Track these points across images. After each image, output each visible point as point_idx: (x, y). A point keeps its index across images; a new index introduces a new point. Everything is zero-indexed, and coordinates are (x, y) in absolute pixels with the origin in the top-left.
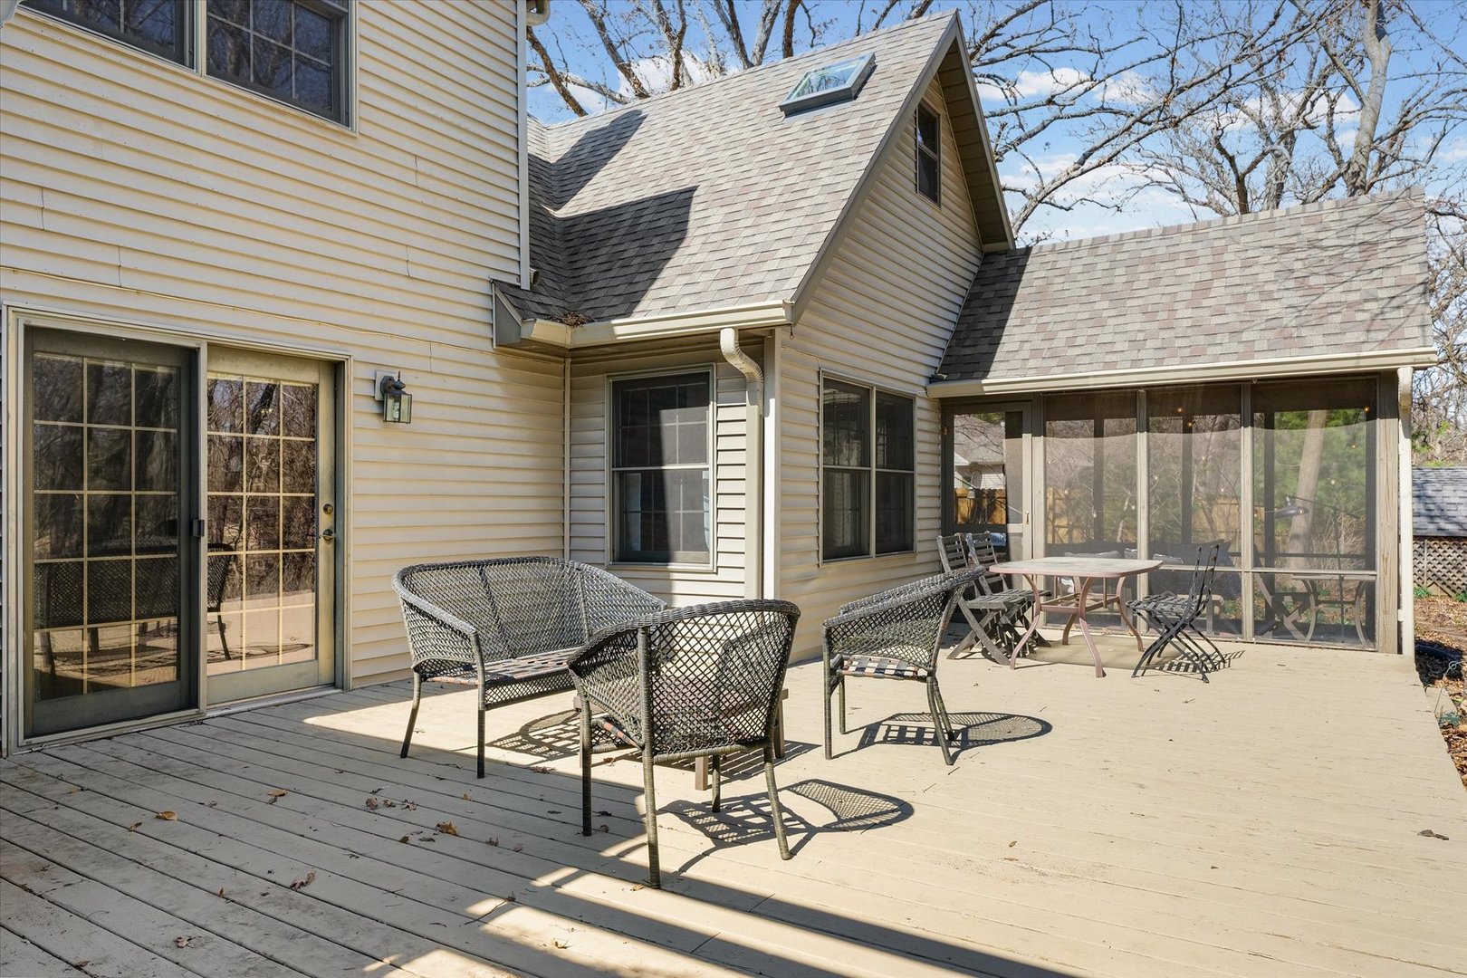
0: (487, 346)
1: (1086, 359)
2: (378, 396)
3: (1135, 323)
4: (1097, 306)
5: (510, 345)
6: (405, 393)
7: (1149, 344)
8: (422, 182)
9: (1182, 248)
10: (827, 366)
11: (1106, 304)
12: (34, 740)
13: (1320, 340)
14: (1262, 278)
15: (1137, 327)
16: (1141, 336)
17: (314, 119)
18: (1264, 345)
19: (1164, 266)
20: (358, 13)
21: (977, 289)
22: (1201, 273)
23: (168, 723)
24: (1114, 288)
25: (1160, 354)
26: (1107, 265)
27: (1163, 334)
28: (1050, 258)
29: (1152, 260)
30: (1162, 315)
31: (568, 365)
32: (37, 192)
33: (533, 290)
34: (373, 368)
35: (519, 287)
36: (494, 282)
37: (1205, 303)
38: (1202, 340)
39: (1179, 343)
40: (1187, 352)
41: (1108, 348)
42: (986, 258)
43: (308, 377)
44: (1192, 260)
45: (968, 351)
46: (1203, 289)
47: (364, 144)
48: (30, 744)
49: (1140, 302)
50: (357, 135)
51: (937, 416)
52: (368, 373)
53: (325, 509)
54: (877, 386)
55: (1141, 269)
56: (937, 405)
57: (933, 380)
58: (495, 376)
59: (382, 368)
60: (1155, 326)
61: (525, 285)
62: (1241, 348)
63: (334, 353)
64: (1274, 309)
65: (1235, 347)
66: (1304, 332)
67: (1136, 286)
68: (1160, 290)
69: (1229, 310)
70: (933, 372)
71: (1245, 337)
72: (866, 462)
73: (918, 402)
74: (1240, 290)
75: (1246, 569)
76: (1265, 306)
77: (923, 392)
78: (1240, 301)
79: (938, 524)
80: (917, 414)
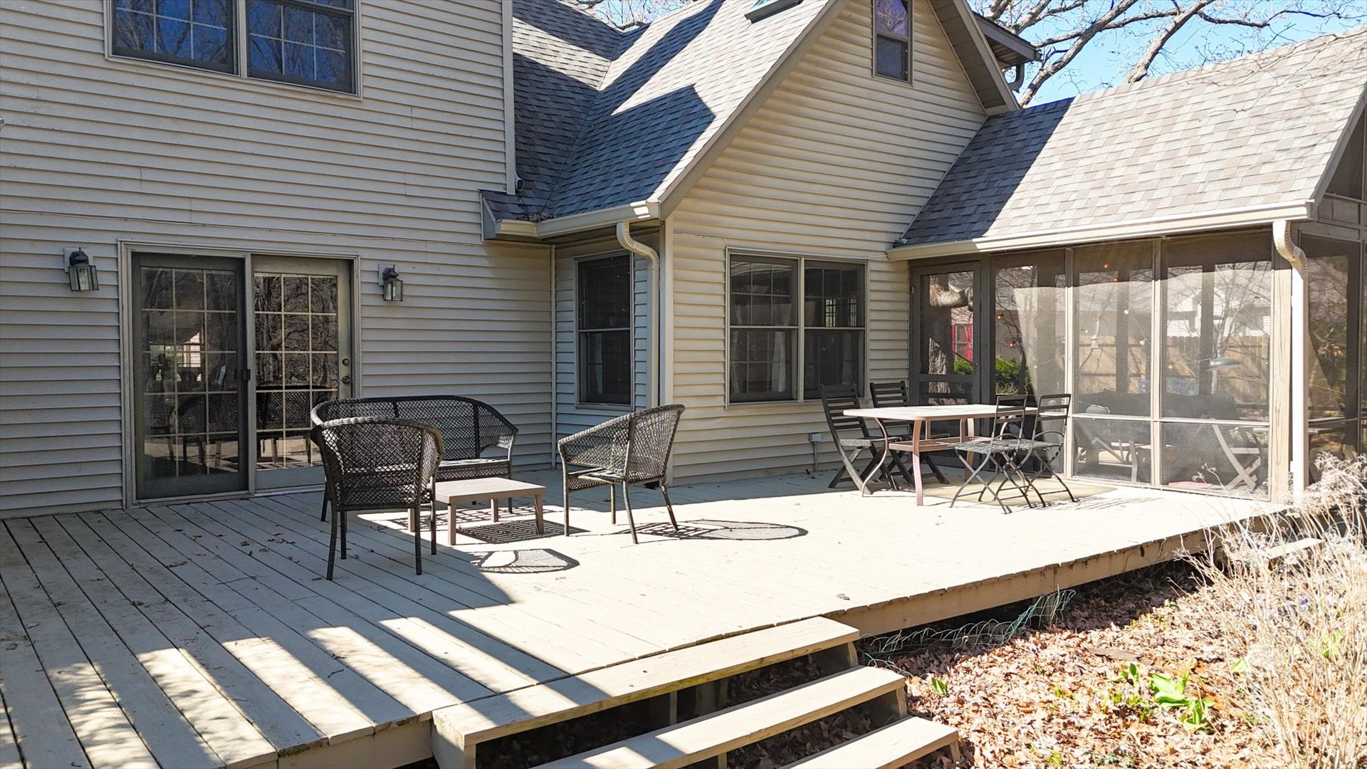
0: (476, 241)
1: (1020, 221)
2: (381, 282)
3: (1075, 183)
4: (1053, 167)
6: (398, 280)
7: (1077, 204)
8: (417, 125)
10: (735, 244)
11: (1062, 165)
12: (142, 501)
14: (1201, 132)
15: (1074, 187)
16: (1073, 196)
17: (326, 94)
18: (1167, 202)
19: (1126, 123)
20: (361, 10)
21: (966, 154)
22: (1146, 130)
23: (226, 498)
24: (1075, 148)
25: (1079, 214)
26: (1079, 124)
27: (1091, 194)
28: (1036, 120)
30: (1100, 175)
31: (553, 251)
32: (138, 170)
33: (518, 195)
34: (378, 263)
35: (505, 194)
36: (482, 192)
37: (1142, 160)
38: (1119, 199)
39: (1102, 202)
40: (1102, 211)
41: (1040, 210)
42: (987, 122)
43: (329, 271)
44: (1152, 117)
45: (935, 216)
46: (1146, 146)
47: (368, 105)
48: (140, 503)
49: (1089, 162)
50: (361, 99)
51: (906, 276)
52: (373, 266)
53: (343, 362)
54: (805, 256)
55: (1106, 126)
56: (906, 266)
57: (896, 244)
59: (384, 262)
60: (1090, 185)
61: (511, 192)
62: (1147, 206)
63: (347, 253)
64: (1196, 164)
65: (1143, 205)
66: (1210, 187)
67: (1094, 144)
68: (1111, 149)
69: (1158, 167)
70: (897, 237)
71: (1157, 194)
72: (794, 322)
73: (871, 266)
74: (1177, 145)
75: (1155, 418)
76: (1190, 161)
77: (882, 257)
78: (1170, 157)
79: (905, 375)
80: (870, 276)
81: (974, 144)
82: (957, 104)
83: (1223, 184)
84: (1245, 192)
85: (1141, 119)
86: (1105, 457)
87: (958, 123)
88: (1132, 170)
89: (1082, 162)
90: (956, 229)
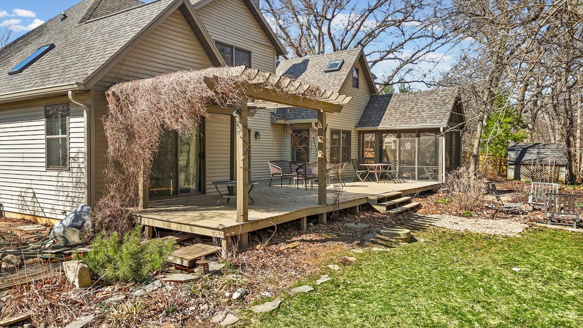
0: (269, 124)
1: (387, 123)
2: (255, 135)
3: (398, 115)
4: (392, 111)
5: (273, 124)
6: (259, 134)
7: (399, 120)
9: (412, 98)
10: (332, 127)
11: (393, 111)
13: (429, 121)
14: (424, 106)
15: (398, 116)
16: (398, 118)
18: (419, 122)
19: (407, 102)
21: (368, 105)
22: (412, 105)
24: (396, 107)
25: (401, 123)
26: (396, 101)
27: (403, 118)
28: (385, 98)
29: (405, 101)
30: (403, 114)
31: (282, 127)
33: (277, 113)
34: (254, 130)
35: (274, 113)
36: (271, 113)
37: (412, 112)
38: (409, 120)
39: (405, 120)
40: (406, 122)
41: (391, 121)
42: (372, 97)
44: (412, 101)
45: (364, 120)
46: (412, 108)
49: (400, 110)
51: (357, 134)
54: (342, 129)
55: (402, 102)
56: (359, 132)
57: (356, 127)
58: (271, 129)
59: (256, 130)
60: (401, 116)
61: (276, 112)
62: (416, 122)
64: (424, 114)
65: (414, 122)
66: (427, 119)
67: (400, 106)
68: (404, 108)
69: (416, 113)
70: (356, 125)
71: (417, 120)
72: (339, 144)
73: (352, 132)
74: (419, 109)
75: (416, 166)
76: (422, 113)
77: (354, 130)
78: (418, 111)
79: (357, 158)
80: (352, 134)
81: (370, 103)
82: (365, 93)
83: (430, 119)
84: (435, 121)
85: (410, 102)
86: (404, 175)
87: (365, 97)
88: (410, 114)
89: (398, 111)
90: (371, 124)
